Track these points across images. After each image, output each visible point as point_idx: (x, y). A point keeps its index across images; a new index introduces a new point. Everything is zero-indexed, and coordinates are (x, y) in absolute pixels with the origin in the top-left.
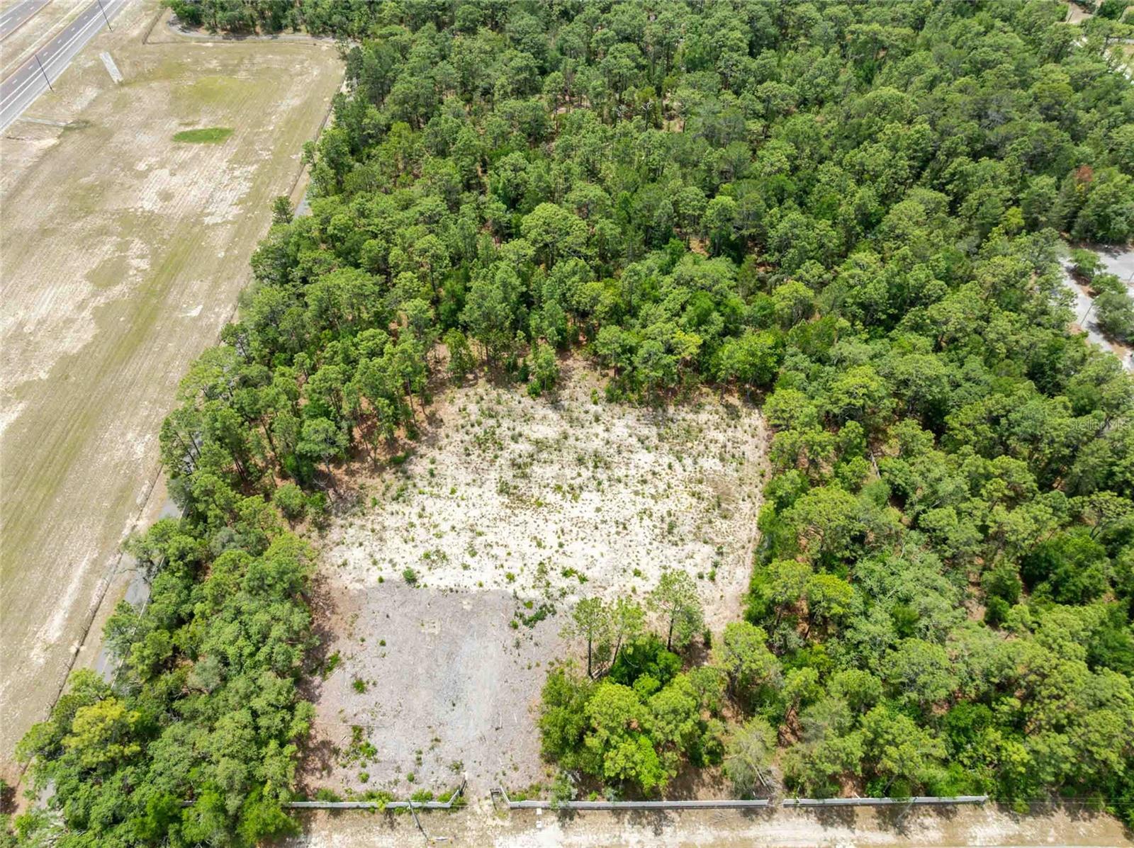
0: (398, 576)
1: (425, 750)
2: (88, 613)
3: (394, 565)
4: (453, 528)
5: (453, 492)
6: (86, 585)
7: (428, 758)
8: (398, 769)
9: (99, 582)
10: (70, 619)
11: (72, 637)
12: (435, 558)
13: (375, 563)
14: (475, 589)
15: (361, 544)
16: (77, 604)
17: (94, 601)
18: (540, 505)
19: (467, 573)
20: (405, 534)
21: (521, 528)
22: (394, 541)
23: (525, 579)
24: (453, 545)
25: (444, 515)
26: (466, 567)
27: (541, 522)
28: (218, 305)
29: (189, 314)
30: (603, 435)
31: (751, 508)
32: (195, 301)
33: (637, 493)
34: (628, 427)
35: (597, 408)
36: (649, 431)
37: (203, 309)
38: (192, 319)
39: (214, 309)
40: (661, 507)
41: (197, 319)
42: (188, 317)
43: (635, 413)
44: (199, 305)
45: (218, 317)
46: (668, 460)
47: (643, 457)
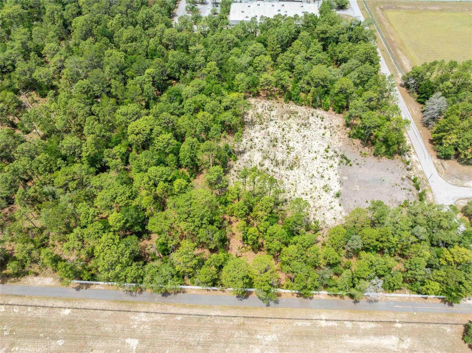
0: (337, 200)
1: (400, 188)
2: (379, 325)
3: (332, 202)
4: (311, 184)
5: (293, 184)
6: (366, 333)
7: (402, 187)
8: (409, 194)
9: (362, 327)
10: (384, 335)
11: (393, 329)
12: (326, 188)
13: (332, 208)
14: (338, 176)
15: (324, 214)
16: (377, 333)
17: (373, 325)
18: (297, 158)
19: (331, 179)
20: (316, 199)
21: (309, 164)
22: (321, 202)
23: (331, 162)
24: (320, 183)
25: (305, 187)
26: (329, 179)
27: (305, 158)
28: (129, 327)
29: (134, 348)
30: (259, 139)
31: (293, 107)
32: (118, 348)
33: (289, 132)
34: (255, 132)
35: (244, 140)
36: (258, 127)
37: (131, 338)
38: (141, 343)
39: (134, 328)
40: (295, 127)
41: (142, 339)
42: (137, 347)
43: (247, 130)
44: (124, 343)
45: (144, 323)
46: (272, 123)
47: (271, 129)
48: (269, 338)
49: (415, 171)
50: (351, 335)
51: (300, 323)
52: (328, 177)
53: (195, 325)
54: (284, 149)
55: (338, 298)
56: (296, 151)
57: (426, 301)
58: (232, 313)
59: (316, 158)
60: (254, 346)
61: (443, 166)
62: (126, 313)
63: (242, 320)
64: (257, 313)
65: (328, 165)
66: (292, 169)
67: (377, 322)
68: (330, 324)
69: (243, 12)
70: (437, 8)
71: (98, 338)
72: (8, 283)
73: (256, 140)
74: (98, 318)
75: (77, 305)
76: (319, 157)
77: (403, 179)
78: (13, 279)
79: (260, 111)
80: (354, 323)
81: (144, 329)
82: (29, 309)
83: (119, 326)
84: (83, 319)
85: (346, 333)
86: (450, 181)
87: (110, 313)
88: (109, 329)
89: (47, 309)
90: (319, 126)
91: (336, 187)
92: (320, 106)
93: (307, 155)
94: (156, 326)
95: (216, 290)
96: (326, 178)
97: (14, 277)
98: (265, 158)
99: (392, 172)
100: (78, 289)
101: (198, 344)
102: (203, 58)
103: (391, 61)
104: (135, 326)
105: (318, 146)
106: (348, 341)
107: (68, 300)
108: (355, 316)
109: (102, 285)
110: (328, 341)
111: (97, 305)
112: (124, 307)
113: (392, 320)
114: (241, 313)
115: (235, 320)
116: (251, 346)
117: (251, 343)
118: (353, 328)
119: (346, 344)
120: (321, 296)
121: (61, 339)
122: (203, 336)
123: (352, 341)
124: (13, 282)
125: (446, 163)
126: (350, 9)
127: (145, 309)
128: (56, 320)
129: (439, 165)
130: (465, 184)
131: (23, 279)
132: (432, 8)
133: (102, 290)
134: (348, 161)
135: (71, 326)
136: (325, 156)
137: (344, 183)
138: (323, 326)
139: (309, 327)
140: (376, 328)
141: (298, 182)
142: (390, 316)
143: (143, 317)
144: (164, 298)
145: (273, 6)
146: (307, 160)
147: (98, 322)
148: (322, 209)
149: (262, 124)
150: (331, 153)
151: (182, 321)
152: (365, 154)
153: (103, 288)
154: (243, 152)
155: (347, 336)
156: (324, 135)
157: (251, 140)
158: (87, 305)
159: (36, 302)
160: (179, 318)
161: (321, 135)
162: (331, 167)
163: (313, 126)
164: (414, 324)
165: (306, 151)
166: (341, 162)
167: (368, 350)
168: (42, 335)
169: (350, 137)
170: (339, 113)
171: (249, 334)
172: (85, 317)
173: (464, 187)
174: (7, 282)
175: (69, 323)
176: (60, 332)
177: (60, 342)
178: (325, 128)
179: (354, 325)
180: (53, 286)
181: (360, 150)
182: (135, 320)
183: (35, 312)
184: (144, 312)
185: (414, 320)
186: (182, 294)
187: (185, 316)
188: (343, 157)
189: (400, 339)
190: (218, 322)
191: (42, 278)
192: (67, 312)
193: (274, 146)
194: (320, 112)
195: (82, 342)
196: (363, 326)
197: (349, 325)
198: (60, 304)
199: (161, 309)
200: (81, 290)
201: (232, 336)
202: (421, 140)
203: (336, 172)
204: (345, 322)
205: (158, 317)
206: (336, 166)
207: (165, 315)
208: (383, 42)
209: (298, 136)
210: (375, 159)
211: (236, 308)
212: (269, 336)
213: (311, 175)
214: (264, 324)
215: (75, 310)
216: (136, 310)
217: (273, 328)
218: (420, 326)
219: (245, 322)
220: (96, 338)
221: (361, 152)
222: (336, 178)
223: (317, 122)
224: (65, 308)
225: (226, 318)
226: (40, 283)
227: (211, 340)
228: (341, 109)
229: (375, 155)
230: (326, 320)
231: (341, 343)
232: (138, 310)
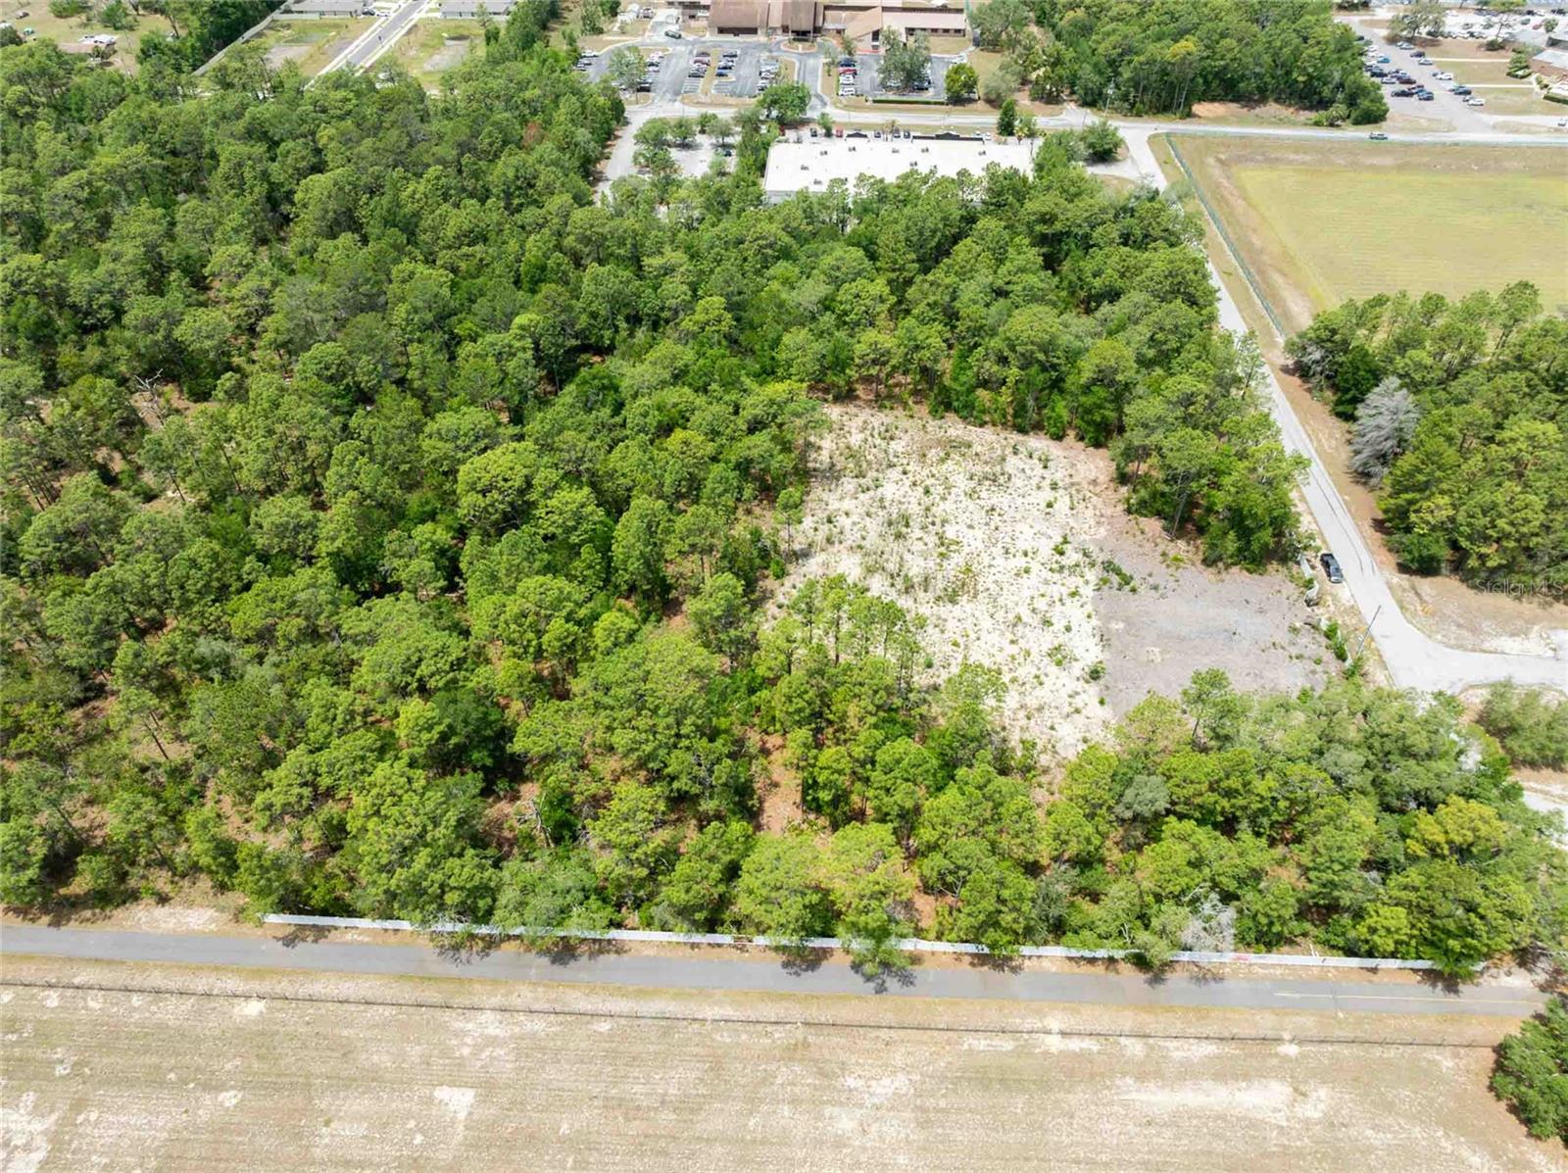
0: (1094, 689)
1: (1287, 654)
2: (1230, 1049)
3: (1077, 693)
4: (1012, 642)
5: (955, 644)
6: (1187, 1073)
7: (1294, 651)
8: (1314, 672)
9: (1177, 1055)
10: (1246, 1077)
11: (1275, 1061)
12: (1059, 656)
13: (1077, 711)
14: (1094, 622)
15: (1052, 728)
16: (1224, 1073)
17: (1210, 1049)
18: (969, 570)
19: (1075, 628)
20: (1028, 686)
21: (1005, 586)
22: (1041, 695)
23: (1074, 581)
24: (1041, 641)
25: (994, 651)
26: (1068, 629)
27: (993, 570)
28: (446, 1053)
29: (462, 1116)
30: (855, 518)
31: (955, 427)
32: (409, 1115)
33: (944, 499)
34: (842, 499)
35: (808, 522)
36: (849, 484)
37: (452, 1084)
38: (483, 1100)
39: (462, 1057)
40: (962, 483)
41: (487, 1088)
42: (470, 1114)
43: (818, 491)
44: (430, 1101)
45: (493, 1041)
46: (894, 474)
47: (889, 490)
48: (885, 1087)
49: (1332, 608)
50: (1141, 1077)
51: (981, 1043)
52: (1064, 623)
53: (651, 1048)
54: (931, 545)
55: (1100, 969)
56: (967, 550)
57: (1374, 978)
58: (770, 1011)
59: (1027, 571)
60: (836, 1110)
61: (1417, 594)
62: (438, 1013)
63: (800, 1033)
64: (844, 1013)
65: (1065, 591)
66: (953, 601)
67: (1221, 1039)
68: (1075, 1045)
69: (804, 168)
70: (1388, 161)
71: (348, 1087)
72: (72, 923)
73: (843, 522)
74: (349, 1026)
75: (284, 986)
76: (1035, 567)
77: (1294, 630)
78: (88, 913)
79: (856, 439)
80: (1151, 1041)
81: (492, 1058)
82: (136, 1000)
83: (415, 1052)
84: (303, 1029)
85: (1124, 1074)
86: (1439, 637)
87: (388, 1011)
88: (381, 1058)
89: (193, 999)
90: (1034, 482)
91: (1088, 651)
92: (1038, 427)
93: (1000, 561)
94: (529, 1050)
95: (719, 945)
96: (1059, 625)
97: (93, 907)
98: (870, 571)
99: (1261, 611)
100: (290, 941)
101: (663, 1102)
102: (685, 288)
103: (1253, 304)
104: (466, 1051)
105: (1034, 535)
106: (1134, 1096)
107: (258, 974)
108: (1152, 1022)
109: (365, 931)
110: (1071, 1096)
111: (347, 988)
112: (432, 995)
113: (1270, 1034)
114: (796, 1012)
115: (779, 1033)
116: (828, 1111)
117: (828, 1102)
118: (1147, 1056)
119: (1125, 1104)
120: (1046, 964)
121: (233, 1088)
122: (679, 1079)
123: (1144, 1097)
124: (88, 920)
125: (1426, 585)
126: (1129, 161)
127: (496, 1001)
128: (217, 1032)
129: (1404, 590)
130: (1486, 645)
131: (119, 913)
132: (1375, 161)
133: (362, 944)
134: (1126, 580)
135: (263, 1051)
136: (1055, 566)
137: (1114, 642)
138: (1053, 1050)
139: (1007, 1054)
140: (1218, 1057)
141: (973, 636)
142: (1266, 1023)
143: (490, 1024)
144: (557, 969)
145: (894, 151)
146: (998, 577)
147: (348, 1038)
148: (1046, 713)
149: (861, 475)
150: (1072, 557)
151: (610, 1036)
152: (1176, 559)
153: (367, 939)
154: (805, 554)
155: (1129, 1081)
156: (1050, 505)
157: (830, 521)
158: (318, 988)
159: (157, 979)
160: (604, 1026)
161: (1043, 505)
162: (1073, 594)
163: (1017, 482)
164: (1336, 1047)
165: (998, 551)
166: (1105, 581)
167: (1195, 1122)
168: (172, 1076)
169: (1129, 511)
170: (1097, 445)
171: (822, 1074)
172: (308, 1023)
173: (1485, 651)
174: (69, 920)
175: (259, 1040)
176: (228, 1066)
177: (230, 1098)
178: (1054, 487)
179: (1152, 1048)
180: (211, 931)
181: (1161, 548)
182: (465, 1033)
183: (154, 1008)
184: (493, 1009)
185: (1338, 1033)
186: (613, 956)
187: (623, 1021)
188: (1109, 567)
189: (1296, 1090)
190: (724, 1038)
191: (179, 909)
192: (254, 1008)
193: (899, 536)
194: (1038, 443)
195: (299, 1099)
196: (1178, 1051)
197: (1135, 1048)
198: (232, 984)
199: (548, 1001)
200: (300, 946)
201: (767, 1079)
202: (1347, 522)
203: (1089, 608)
204: (1123, 1040)
205: (538, 1025)
206: (1088, 591)
207: (561, 1018)
208: (1229, 253)
209: (971, 508)
210: (1209, 574)
211: (782, 997)
212: (886, 1081)
213: (1011, 617)
214: (867, 1045)
215: (279, 1004)
216: (468, 1003)
217: (898, 1057)
218: (1357, 1050)
219: (810, 1039)
220: (342, 1083)
221: (1164, 554)
222: (1087, 628)
223: (1028, 472)
224: (248, 997)
225: (751, 1028)
226: (171, 926)
227: (702, 1091)
228: (1100, 433)
229: (1208, 562)
230: (1063, 1034)
231: (1111, 1103)
232: (476, 1001)
